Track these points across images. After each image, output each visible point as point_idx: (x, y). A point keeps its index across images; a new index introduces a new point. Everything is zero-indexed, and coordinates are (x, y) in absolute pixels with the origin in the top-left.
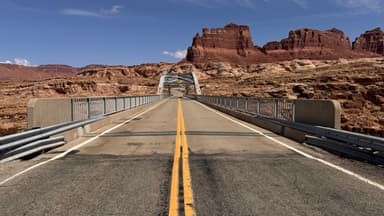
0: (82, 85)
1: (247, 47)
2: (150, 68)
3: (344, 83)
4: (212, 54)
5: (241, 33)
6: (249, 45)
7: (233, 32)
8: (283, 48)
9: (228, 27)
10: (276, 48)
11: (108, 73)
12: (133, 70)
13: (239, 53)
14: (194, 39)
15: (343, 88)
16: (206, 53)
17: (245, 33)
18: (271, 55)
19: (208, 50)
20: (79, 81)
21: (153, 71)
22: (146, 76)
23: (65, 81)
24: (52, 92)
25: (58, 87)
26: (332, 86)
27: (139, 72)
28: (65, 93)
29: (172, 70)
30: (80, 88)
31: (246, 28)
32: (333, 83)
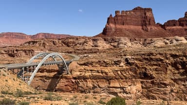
0: (25, 51)
1: (150, 24)
2: (72, 40)
3: (158, 56)
4: (121, 30)
5: (145, 14)
6: (152, 22)
7: (138, 13)
8: (180, 25)
9: (136, 9)
10: (174, 25)
11: (44, 43)
12: (60, 41)
13: (143, 29)
14: (108, 19)
15: (157, 60)
16: (116, 29)
17: (148, 14)
18: (170, 30)
19: (118, 26)
20: (24, 49)
21: (73, 43)
22: (68, 46)
23: (15, 49)
24: (6, 56)
25: (10, 52)
26: (151, 59)
27: (64, 43)
28: (14, 57)
29: (85, 42)
30: (24, 54)
31: (150, 10)
32: (153, 57)
